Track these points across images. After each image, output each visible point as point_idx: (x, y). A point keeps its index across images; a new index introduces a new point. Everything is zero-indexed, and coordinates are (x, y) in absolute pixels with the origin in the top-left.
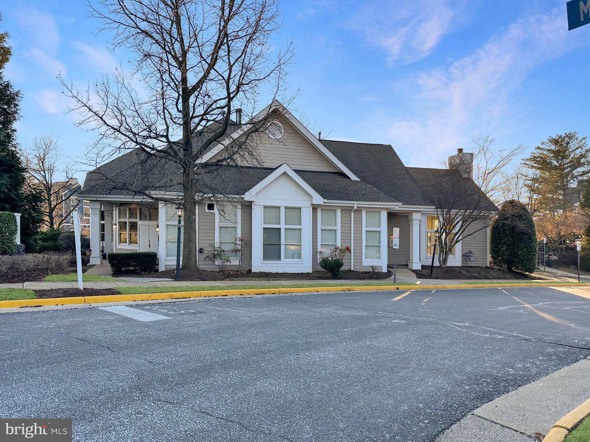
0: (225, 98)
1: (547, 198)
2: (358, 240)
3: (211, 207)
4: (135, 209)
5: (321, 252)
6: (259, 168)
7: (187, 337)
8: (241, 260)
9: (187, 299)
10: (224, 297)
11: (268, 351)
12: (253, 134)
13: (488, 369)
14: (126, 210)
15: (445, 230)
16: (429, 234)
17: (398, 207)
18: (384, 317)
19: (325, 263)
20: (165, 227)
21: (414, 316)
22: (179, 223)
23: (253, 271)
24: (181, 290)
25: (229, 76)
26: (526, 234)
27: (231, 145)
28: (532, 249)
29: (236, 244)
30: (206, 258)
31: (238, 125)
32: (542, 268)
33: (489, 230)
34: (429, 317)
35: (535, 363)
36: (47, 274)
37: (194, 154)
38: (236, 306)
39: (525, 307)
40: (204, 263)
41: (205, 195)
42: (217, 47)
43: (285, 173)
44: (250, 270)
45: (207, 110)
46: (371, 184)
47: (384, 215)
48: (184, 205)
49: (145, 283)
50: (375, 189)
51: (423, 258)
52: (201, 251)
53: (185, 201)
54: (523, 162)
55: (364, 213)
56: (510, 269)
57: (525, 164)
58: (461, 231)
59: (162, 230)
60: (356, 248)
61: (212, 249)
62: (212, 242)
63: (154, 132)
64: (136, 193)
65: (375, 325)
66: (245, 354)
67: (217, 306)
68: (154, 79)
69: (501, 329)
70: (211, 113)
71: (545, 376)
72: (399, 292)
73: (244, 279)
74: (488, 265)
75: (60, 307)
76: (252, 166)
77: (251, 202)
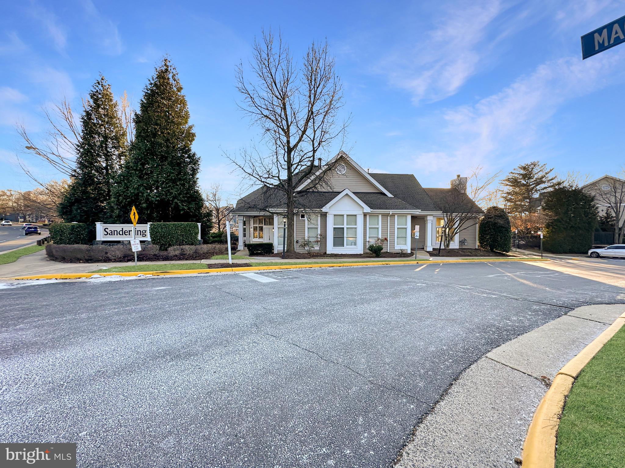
0: (312, 151)
1: (517, 205)
2: (393, 233)
3: (303, 216)
4: (262, 219)
5: (368, 241)
6: (331, 192)
7: (288, 293)
8: (321, 247)
9: (289, 270)
10: (310, 269)
11: (336, 304)
12: (328, 172)
13: (490, 320)
14: (257, 220)
15: (448, 226)
16: (438, 229)
17: (418, 212)
18: (411, 282)
19: (371, 248)
20: (277, 229)
21: (431, 281)
22: (285, 226)
23: (327, 253)
24: (286, 264)
25: (314, 137)
26: (504, 227)
27: (315, 179)
28: (508, 237)
29: (317, 238)
30: (300, 246)
31: (319, 167)
32: (514, 250)
33: (477, 225)
34: (441, 282)
35: (526, 317)
36: (214, 255)
37: (293, 185)
38: (317, 274)
39: (507, 275)
40: (299, 248)
41: (300, 210)
42: (308, 121)
43: (347, 195)
44: (326, 253)
45: (301, 159)
46: (401, 199)
47: (409, 218)
48: (287, 216)
49: (266, 260)
50: (403, 202)
51: (434, 244)
52: (297, 242)
53: (288, 213)
54: (501, 182)
55: (396, 216)
56: (492, 250)
57: (501, 183)
58: (459, 227)
59: (276, 230)
60: (391, 238)
61: (303, 240)
62: (304, 237)
63: (271, 174)
64: (261, 210)
65: (405, 287)
66: (322, 305)
67: (306, 274)
68: (271, 144)
69: (494, 291)
70: (304, 161)
71: (537, 327)
72: (419, 266)
73: (322, 258)
74: (477, 248)
75: (219, 274)
76: (327, 191)
77: (326, 212)
